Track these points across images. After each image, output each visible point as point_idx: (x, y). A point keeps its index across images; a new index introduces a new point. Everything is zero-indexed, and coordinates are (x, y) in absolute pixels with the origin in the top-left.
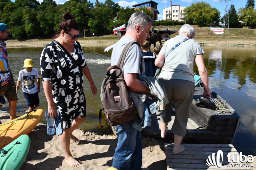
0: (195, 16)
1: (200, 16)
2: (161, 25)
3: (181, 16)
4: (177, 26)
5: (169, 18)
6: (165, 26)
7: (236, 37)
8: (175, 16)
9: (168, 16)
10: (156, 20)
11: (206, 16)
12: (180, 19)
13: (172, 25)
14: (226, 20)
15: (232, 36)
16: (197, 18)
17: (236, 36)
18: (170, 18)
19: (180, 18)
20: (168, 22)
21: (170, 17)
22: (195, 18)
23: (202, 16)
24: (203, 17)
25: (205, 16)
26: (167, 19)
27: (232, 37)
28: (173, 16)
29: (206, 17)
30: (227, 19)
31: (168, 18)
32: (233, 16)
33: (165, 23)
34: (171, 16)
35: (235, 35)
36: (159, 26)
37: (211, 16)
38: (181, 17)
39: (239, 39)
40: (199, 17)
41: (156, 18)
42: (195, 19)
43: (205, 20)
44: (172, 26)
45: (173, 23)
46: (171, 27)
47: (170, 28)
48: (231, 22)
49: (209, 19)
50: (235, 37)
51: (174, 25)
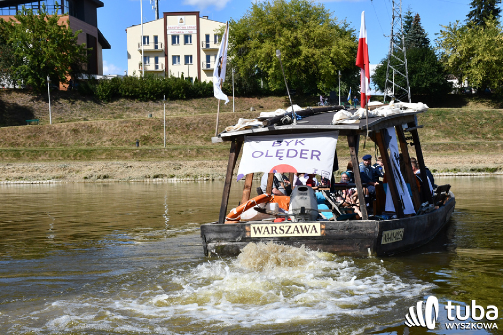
0: (269, 57)
1: (291, 58)
2: (127, 97)
3: (208, 60)
4: (195, 102)
5: (157, 67)
6: (144, 104)
7: (448, 141)
8: (182, 59)
9: (152, 60)
10: (98, 77)
11: (316, 57)
12: (203, 73)
13: (173, 98)
14: (397, 74)
15: (430, 138)
16: (277, 67)
17: (445, 137)
18: (160, 69)
19: (204, 66)
20: (157, 85)
21: (160, 65)
22: (269, 68)
23: (302, 57)
24: (303, 63)
25: (312, 60)
26: (149, 75)
27: (435, 145)
28: (174, 57)
29: (316, 63)
30: (404, 72)
31: (151, 67)
32: (423, 60)
33: (143, 89)
34: (162, 60)
35: (440, 134)
36: (115, 103)
37: (338, 59)
38: (208, 66)
39: (464, 149)
40: (288, 65)
41: (94, 66)
42: (271, 71)
43: (314, 74)
44: (175, 104)
45: (178, 88)
46: (172, 106)
47: (169, 113)
48: (417, 84)
49: (329, 72)
50: (442, 141)
51: (182, 99)
